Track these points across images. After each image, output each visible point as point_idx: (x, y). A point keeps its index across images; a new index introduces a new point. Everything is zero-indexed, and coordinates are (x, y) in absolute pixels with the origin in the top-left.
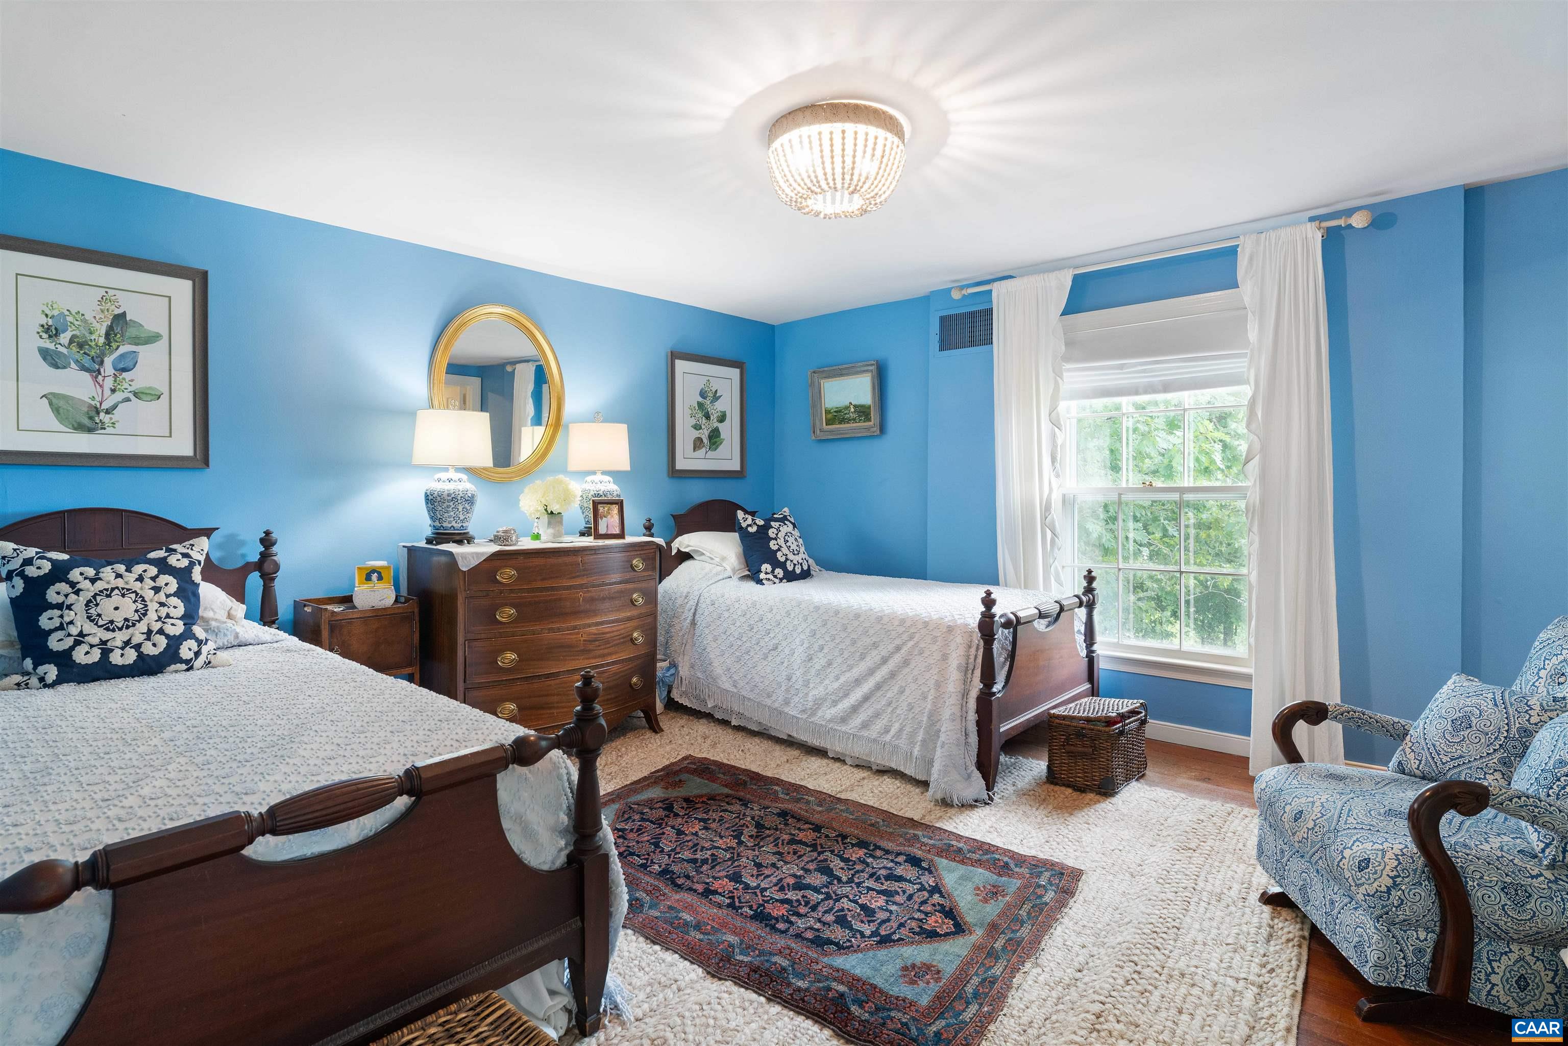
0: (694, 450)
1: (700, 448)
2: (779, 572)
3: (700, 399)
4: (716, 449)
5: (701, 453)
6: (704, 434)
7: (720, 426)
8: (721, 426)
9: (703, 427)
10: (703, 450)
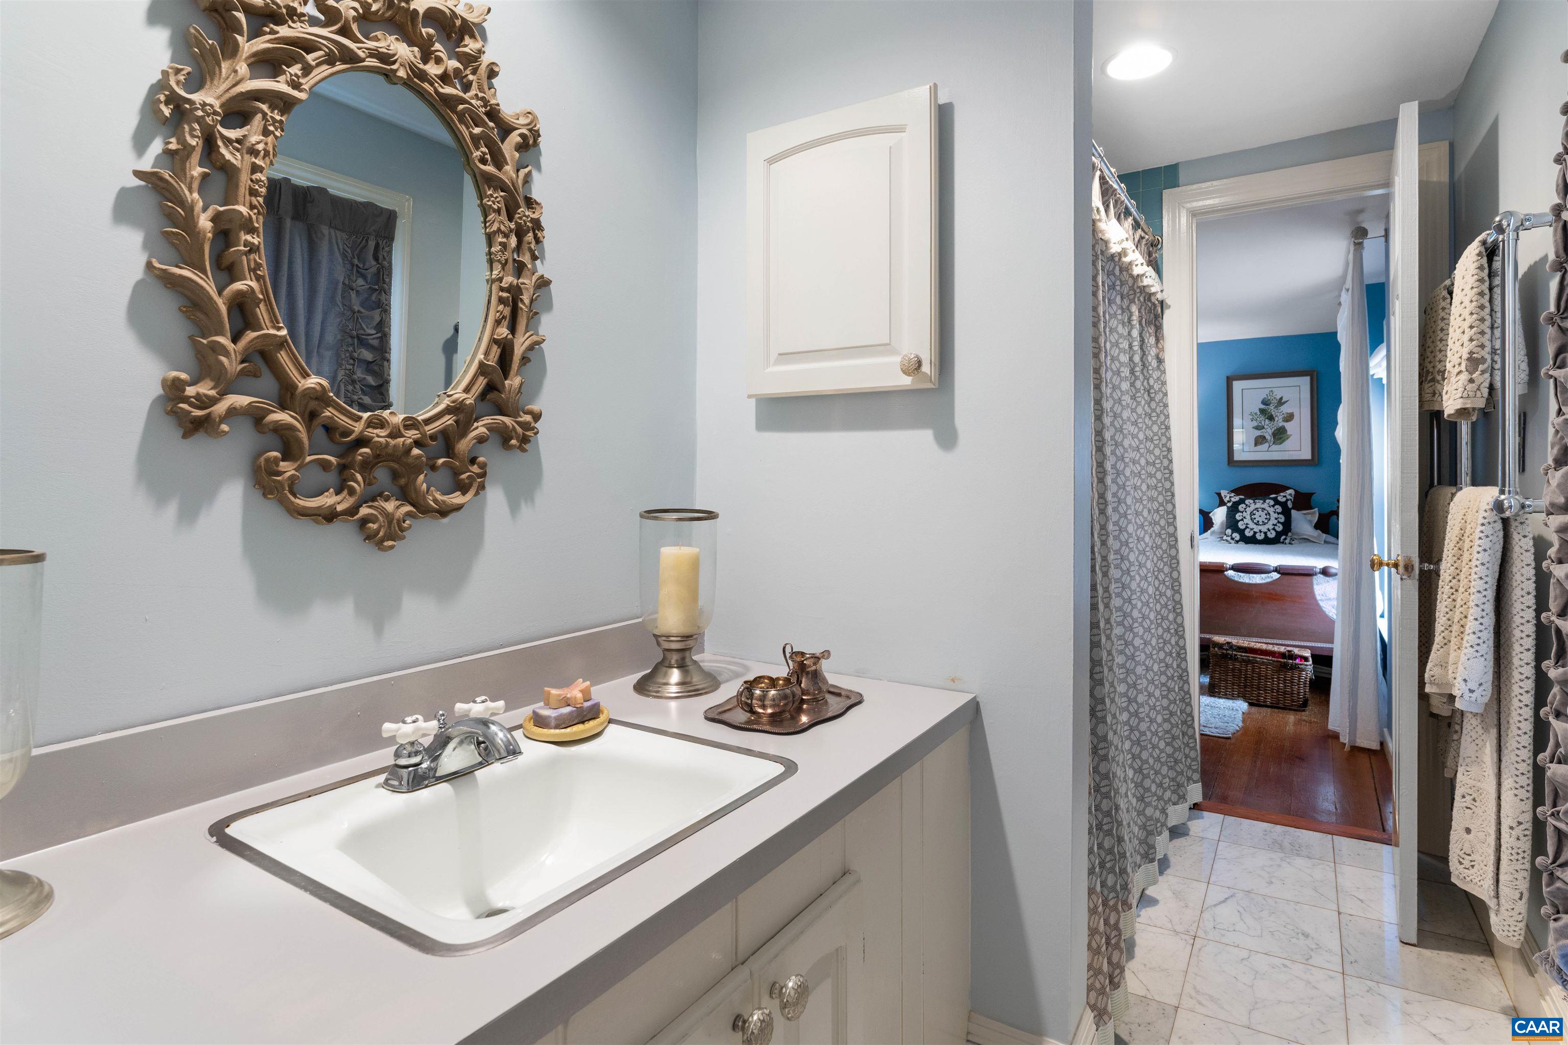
0: (1256, 445)
1: (1261, 443)
2: (1237, 536)
3: (1263, 407)
4: (1281, 443)
5: (1265, 446)
6: (1268, 433)
7: (1286, 424)
8: (1288, 426)
9: (1265, 427)
10: (1266, 445)
